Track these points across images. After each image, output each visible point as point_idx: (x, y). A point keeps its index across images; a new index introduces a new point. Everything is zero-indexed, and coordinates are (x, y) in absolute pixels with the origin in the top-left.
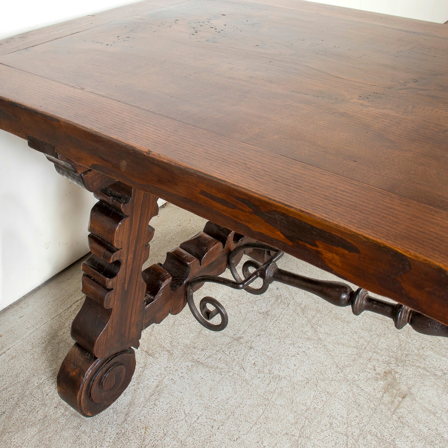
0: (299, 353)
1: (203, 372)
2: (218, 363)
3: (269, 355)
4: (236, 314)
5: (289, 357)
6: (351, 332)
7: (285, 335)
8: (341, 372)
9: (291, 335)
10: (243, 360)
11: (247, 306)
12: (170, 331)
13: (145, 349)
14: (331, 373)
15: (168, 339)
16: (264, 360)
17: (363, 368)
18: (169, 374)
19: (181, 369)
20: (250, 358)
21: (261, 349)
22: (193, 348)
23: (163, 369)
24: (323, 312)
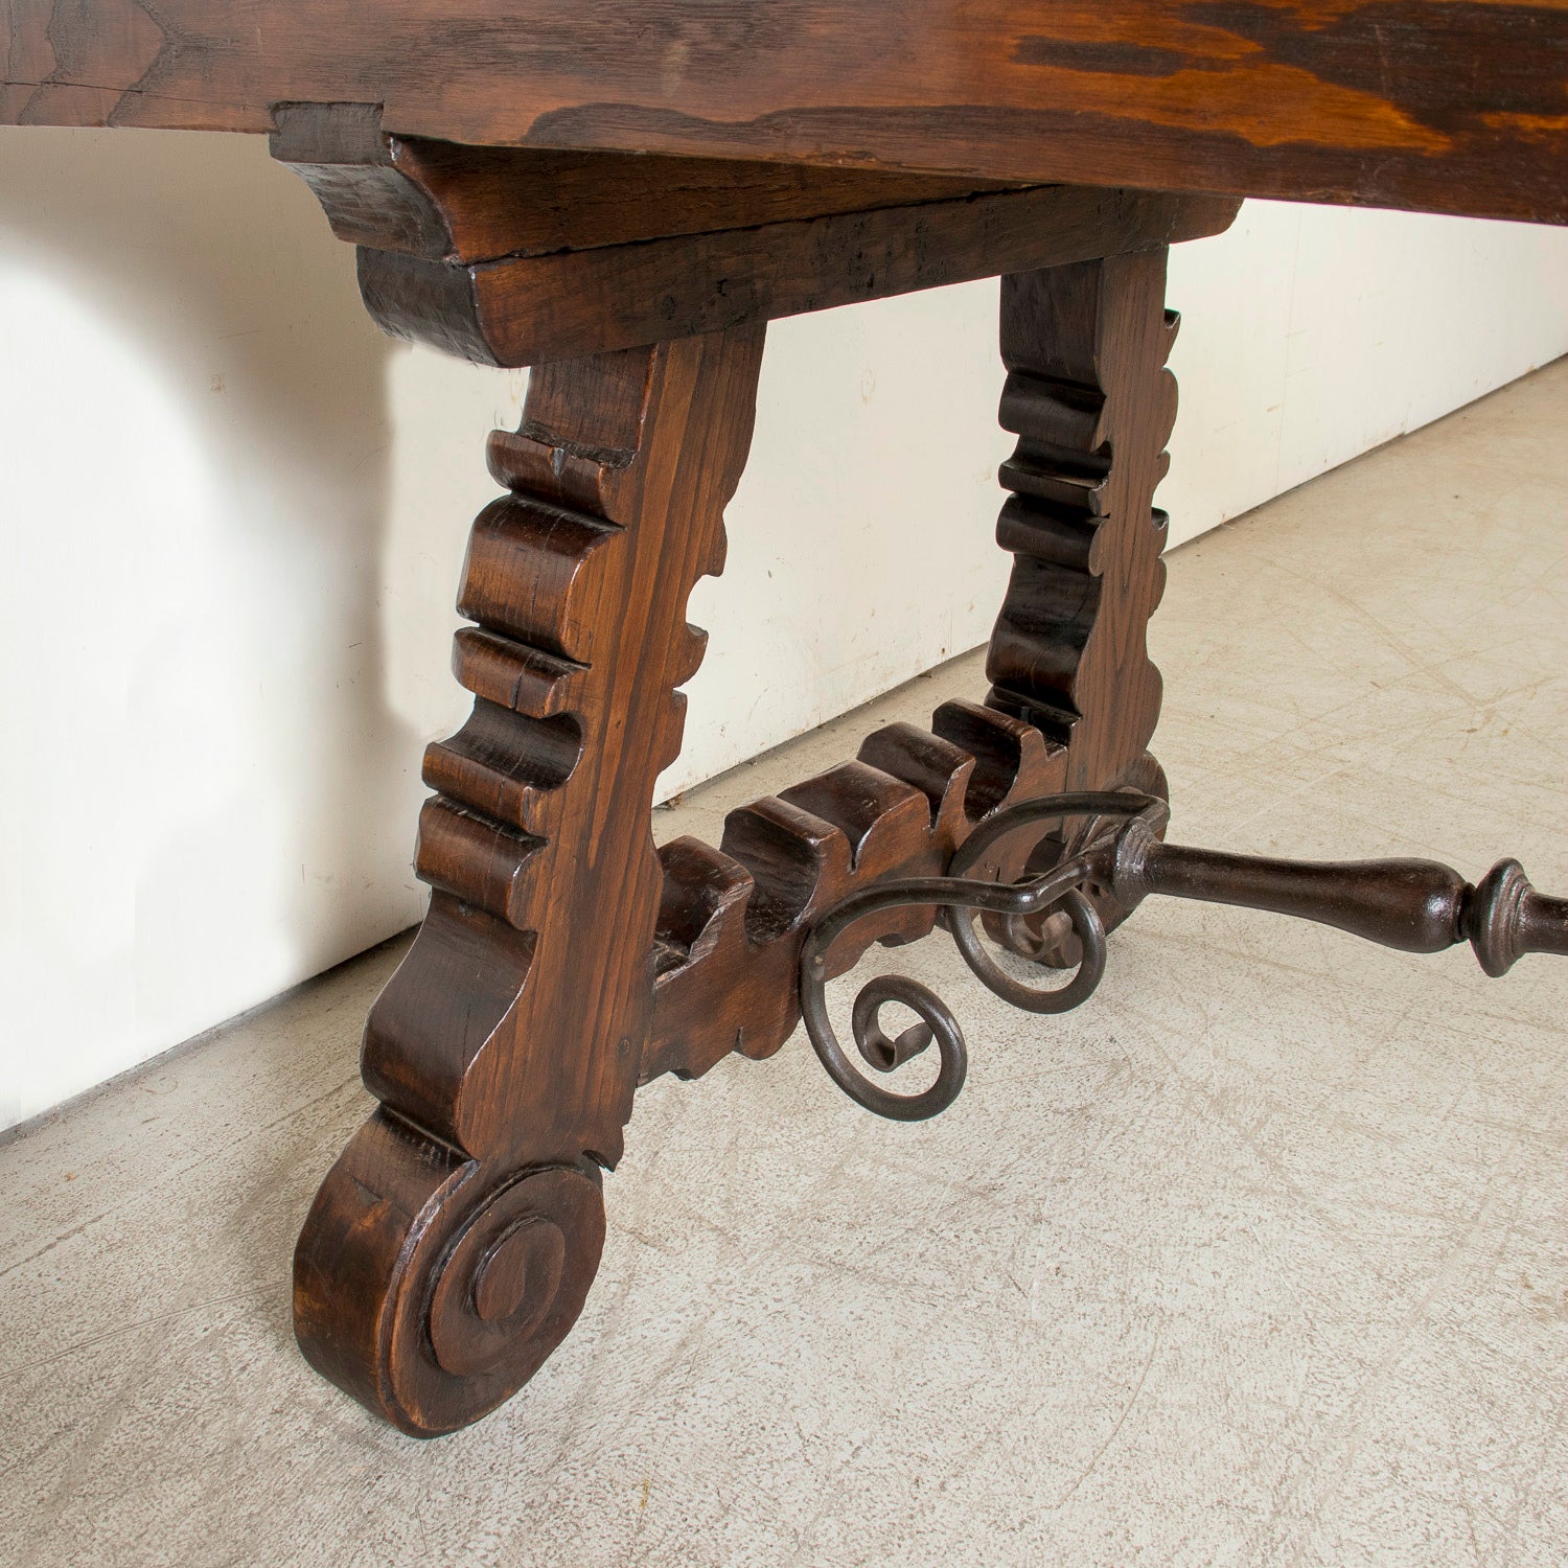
0: (1226, 1234)
1: (862, 1296)
2: (916, 1269)
3: (1109, 1244)
4: (968, 1116)
5: (1190, 1248)
6: (1412, 1169)
7: (1163, 1179)
8: (1400, 1295)
9: (1187, 1180)
10: (1012, 1257)
11: (1007, 1090)
12: (720, 1167)
13: (630, 1225)
14: (1362, 1298)
15: (714, 1192)
16: (1095, 1256)
17: (1481, 1280)
18: (727, 1305)
19: (774, 1289)
20: (1040, 1253)
21: (1076, 1223)
22: (815, 1222)
23: (702, 1288)
24: (1292, 1107)
